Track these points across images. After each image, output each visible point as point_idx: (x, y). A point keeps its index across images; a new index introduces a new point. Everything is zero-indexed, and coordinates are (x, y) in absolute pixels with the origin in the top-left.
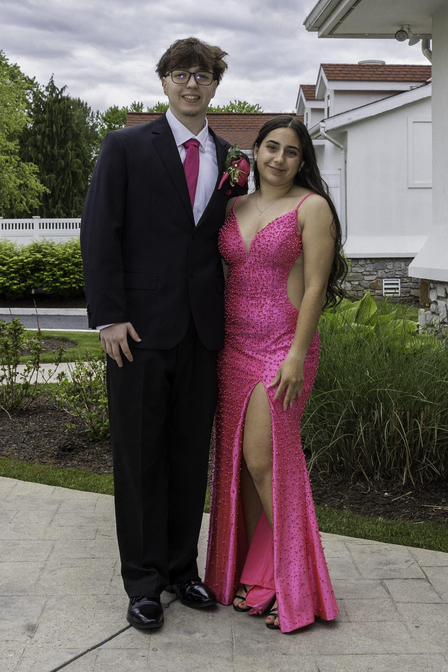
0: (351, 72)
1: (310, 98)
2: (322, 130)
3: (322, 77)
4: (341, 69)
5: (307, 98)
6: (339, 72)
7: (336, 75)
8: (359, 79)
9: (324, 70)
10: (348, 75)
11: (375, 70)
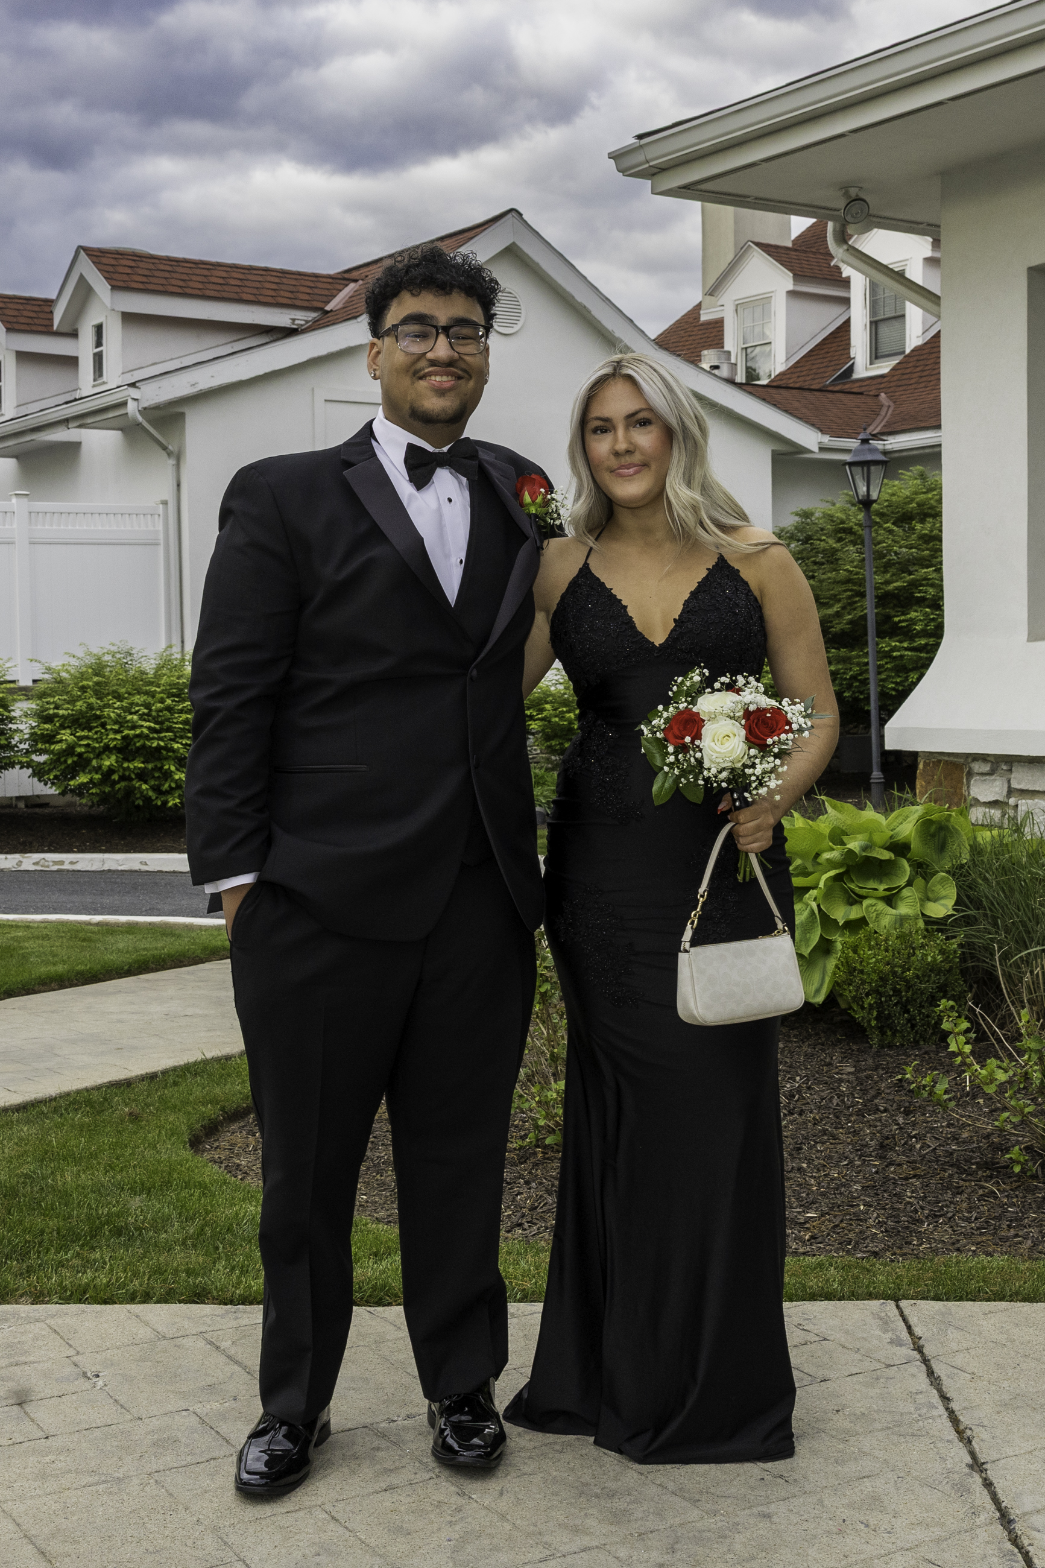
0: (156, 273)
1: (16, 326)
2: (132, 408)
3: (82, 277)
4: (132, 264)
5: (9, 326)
6: (129, 271)
7: (125, 278)
8: (179, 290)
9: (94, 262)
10: (152, 280)
11: (206, 273)
